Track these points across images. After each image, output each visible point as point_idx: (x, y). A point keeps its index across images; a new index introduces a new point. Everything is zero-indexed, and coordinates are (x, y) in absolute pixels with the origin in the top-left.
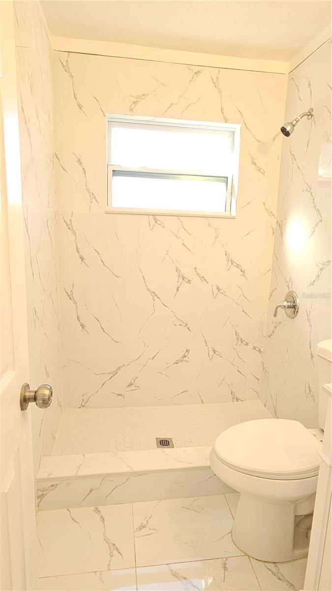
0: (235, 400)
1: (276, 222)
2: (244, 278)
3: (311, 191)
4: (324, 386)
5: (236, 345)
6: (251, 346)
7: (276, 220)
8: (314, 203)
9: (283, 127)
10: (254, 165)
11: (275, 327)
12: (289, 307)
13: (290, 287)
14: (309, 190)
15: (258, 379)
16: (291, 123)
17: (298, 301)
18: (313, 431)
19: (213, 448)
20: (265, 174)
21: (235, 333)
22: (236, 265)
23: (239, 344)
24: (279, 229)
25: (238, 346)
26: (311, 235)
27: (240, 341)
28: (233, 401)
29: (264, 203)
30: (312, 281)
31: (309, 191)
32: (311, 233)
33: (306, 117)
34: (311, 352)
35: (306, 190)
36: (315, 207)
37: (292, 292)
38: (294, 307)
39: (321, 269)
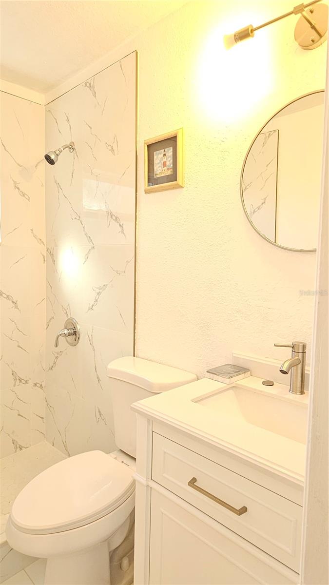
0: (18, 449)
1: (46, 250)
2: (17, 309)
3: (81, 219)
4: (131, 406)
5: (14, 386)
6: (31, 384)
7: (46, 247)
8: (84, 230)
9: (47, 155)
10: (16, 189)
11: (57, 358)
12: (70, 335)
13: (69, 313)
14: (78, 218)
15: (42, 418)
16: (55, 152)
17: (78, 327)
18: (113, 455)
19: (10, 516)
20: (30, 200)
21: (11, 373)
22: (6, 296)
23: (17, 384)
24: (51, 257)
25: (16, 386)
26: (85, 262)
27: (18, 381)
28: (16, 451)
29: (32, 230)
30: (91, 305)
31: (78, 220)
32: (84, 260)
33: (67, 149)
34: (97, 375)
35: (75, 218)
36: (86, 234)
37: (71, 319)
38: (75, 333)
39: (98, 294)
